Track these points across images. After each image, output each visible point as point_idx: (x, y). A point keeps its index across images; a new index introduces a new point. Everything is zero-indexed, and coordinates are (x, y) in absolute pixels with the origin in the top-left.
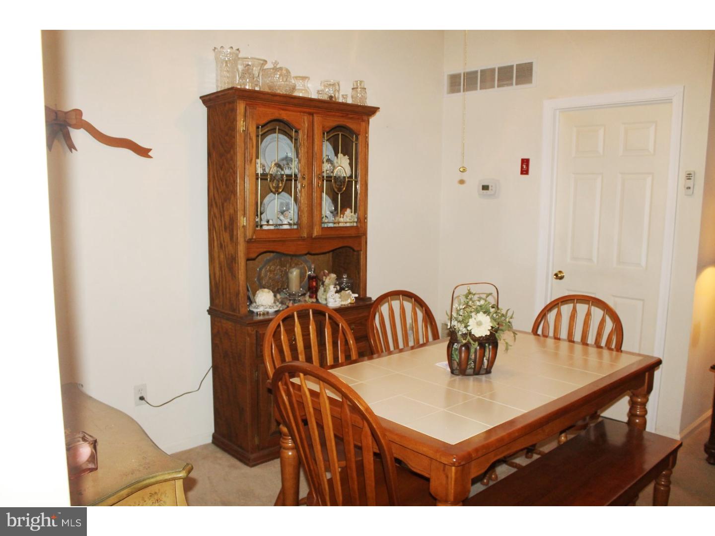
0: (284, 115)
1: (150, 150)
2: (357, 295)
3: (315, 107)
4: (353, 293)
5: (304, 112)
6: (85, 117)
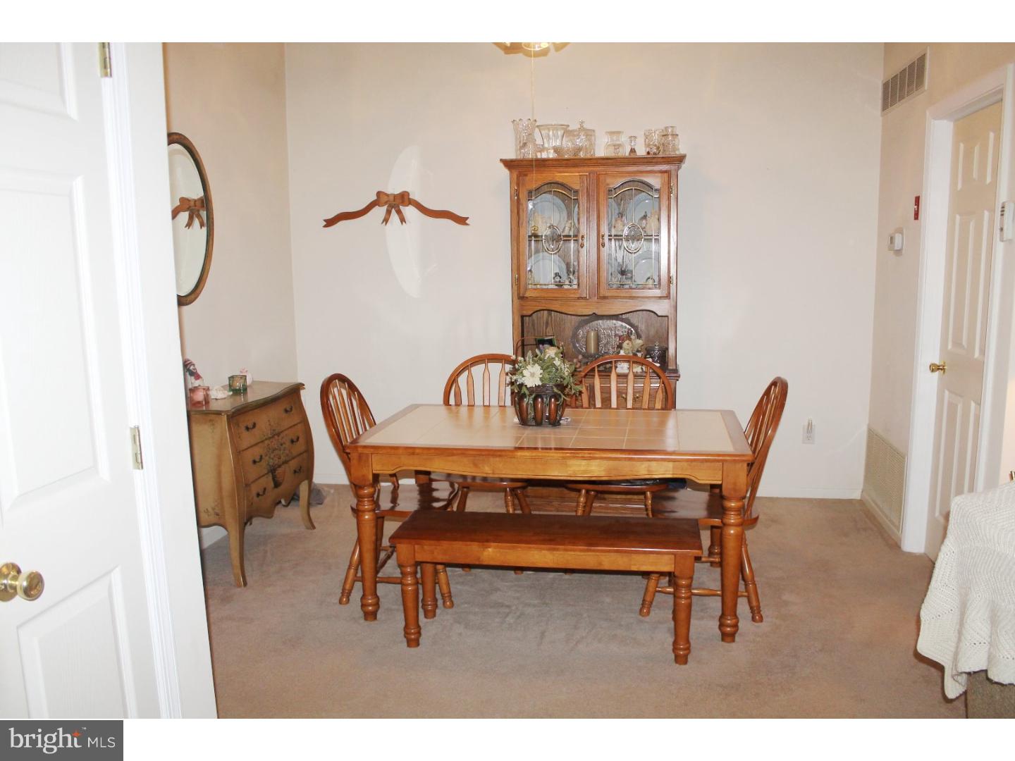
0: (558, 178)
1: (469, 218)
6: (412, 196)
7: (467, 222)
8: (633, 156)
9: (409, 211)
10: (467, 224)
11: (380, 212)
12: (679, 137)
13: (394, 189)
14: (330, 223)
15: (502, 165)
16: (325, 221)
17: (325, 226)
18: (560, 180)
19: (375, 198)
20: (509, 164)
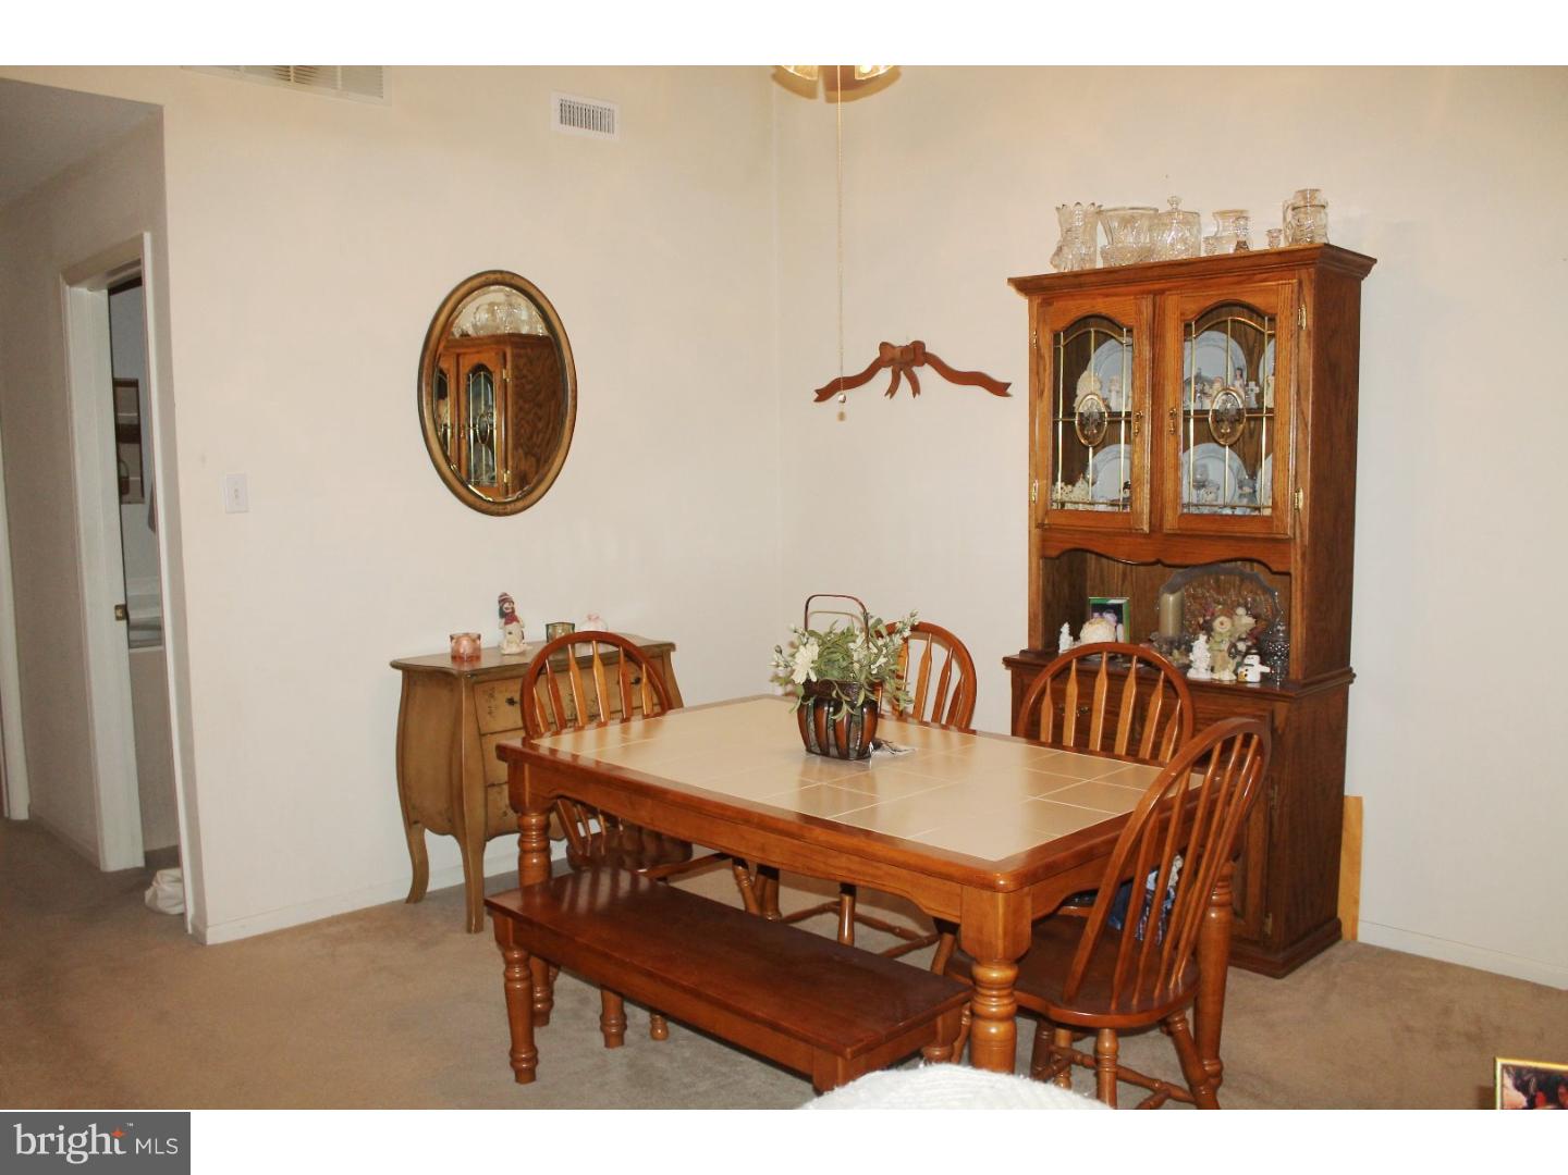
0: (1101, 306)
1: (1008, 385)
2: (1267, 670)
3: (1160, 278)
4: (1263, 663)
5: (1143, 293)
6: (928, 349)
7: (1009, 390)
8: (1242, 252)
9: (925, 373)
10: (1008, 395)
11: (884, 376)
12: (1328, 210)
13: (901, 340)
14: (824, 394)
15: (1012, 290)
16: (817, 391)
17: (817, 400)
18: (1104, 312)
19: (877, 354)
20: (1025, 286)
